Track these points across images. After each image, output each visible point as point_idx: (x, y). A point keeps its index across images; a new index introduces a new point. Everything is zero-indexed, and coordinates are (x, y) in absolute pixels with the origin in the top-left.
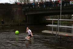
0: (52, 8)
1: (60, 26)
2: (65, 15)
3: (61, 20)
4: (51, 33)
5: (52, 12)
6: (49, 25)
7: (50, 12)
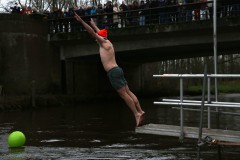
0: (177, 28)
1: (216, 104)
2: (234, 56)
3: (216, 75)
4: (178, 135)
5: (177, 43)
6: (166, 102)
7: (167, 44)
